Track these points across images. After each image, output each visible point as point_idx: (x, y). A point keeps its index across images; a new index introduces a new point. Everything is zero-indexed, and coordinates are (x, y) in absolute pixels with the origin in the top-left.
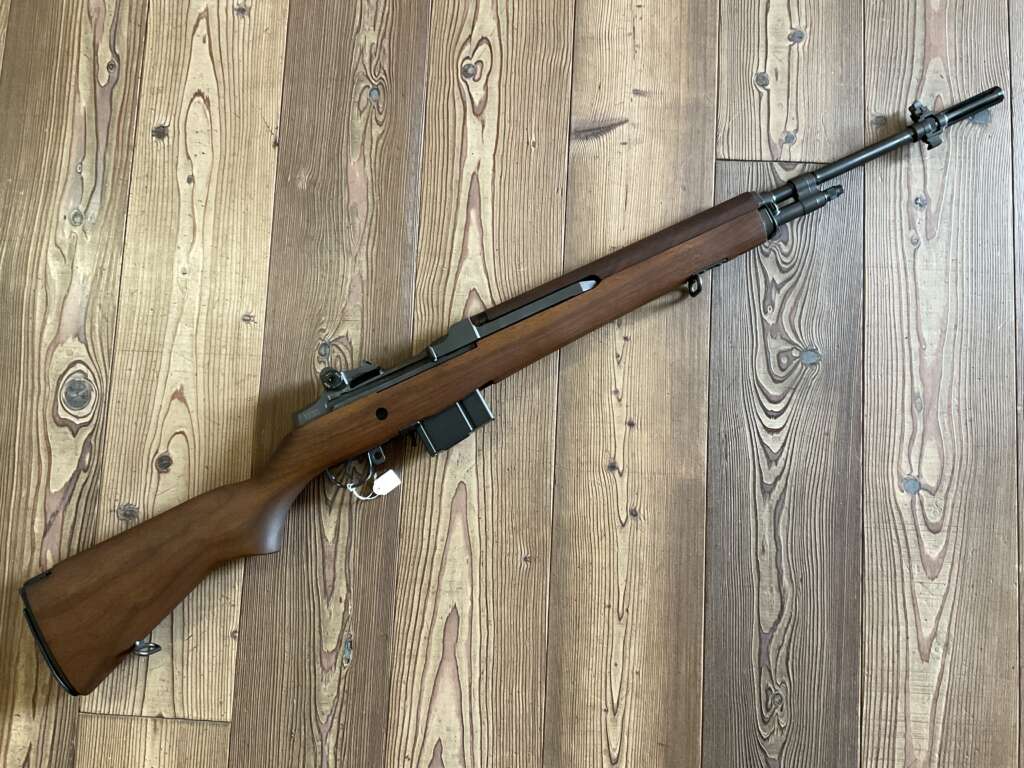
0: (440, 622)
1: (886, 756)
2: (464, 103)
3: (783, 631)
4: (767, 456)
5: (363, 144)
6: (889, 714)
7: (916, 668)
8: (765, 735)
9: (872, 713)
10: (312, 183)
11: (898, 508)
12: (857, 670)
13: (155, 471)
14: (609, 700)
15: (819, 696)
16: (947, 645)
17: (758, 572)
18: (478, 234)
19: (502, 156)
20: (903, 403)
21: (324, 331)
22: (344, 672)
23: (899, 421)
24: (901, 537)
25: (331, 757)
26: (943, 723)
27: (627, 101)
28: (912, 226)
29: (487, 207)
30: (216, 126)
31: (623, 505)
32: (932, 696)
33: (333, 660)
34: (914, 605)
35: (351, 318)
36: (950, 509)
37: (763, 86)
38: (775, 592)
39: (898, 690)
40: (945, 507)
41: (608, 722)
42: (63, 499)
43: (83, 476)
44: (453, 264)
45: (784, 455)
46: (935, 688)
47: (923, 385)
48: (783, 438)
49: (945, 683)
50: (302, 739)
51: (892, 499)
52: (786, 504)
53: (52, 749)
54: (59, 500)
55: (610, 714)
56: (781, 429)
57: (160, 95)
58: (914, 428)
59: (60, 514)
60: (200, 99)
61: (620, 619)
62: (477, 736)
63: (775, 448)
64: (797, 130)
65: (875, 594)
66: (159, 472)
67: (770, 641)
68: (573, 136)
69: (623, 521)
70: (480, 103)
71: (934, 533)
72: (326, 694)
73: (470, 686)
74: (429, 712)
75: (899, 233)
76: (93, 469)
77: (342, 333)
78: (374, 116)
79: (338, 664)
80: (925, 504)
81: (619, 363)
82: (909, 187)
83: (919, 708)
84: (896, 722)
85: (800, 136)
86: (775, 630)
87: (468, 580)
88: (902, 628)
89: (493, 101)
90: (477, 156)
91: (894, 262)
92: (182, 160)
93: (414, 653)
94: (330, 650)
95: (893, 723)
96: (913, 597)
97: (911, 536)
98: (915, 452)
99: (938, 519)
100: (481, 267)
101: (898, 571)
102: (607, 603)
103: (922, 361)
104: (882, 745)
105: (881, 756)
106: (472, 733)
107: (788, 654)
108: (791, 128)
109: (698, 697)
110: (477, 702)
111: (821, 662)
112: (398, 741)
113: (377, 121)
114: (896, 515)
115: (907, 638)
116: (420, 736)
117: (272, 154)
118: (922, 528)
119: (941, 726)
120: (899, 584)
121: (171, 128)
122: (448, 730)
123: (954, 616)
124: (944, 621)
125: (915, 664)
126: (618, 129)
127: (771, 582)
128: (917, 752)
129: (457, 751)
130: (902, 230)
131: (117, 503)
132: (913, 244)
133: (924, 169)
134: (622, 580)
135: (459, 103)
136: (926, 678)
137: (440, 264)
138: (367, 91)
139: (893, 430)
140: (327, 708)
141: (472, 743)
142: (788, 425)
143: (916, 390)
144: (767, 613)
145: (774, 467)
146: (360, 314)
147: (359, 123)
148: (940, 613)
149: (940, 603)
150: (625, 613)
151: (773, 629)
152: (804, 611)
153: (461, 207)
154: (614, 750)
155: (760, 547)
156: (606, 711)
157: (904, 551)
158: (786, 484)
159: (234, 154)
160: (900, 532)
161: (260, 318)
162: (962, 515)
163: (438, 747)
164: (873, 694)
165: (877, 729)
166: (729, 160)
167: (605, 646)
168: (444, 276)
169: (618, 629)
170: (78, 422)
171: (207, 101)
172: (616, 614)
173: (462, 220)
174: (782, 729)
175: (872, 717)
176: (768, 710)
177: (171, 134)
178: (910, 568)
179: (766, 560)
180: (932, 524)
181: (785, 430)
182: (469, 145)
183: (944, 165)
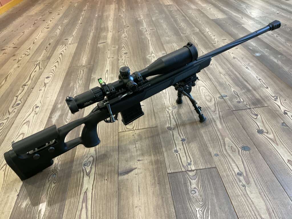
5: (48, 190)
18: (85, 211)
27: (136, 163)
28: (240, 181)
29: (89, 202)
37: (177, 152)
68: (119, 175)
70: (89, 172)
78: (53, 182)
82: (233, 170)
85: (192, 163)
89: (93, 171)
91: (239, 194)
108: (189, 161)
117: (16, 198)
130: (237, 183)
132: (244, 187)
133: (236, 165)
135: (82, 173)
138: (52, 175)
147: (47, 185)
153: (80, 203)
166: (171, 173)
182: (84, 184)
183: (242, 163)
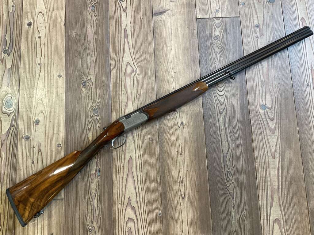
0: (126, 161)
1: (265, 188)
2: (120, 8)
3: (230, 154)
4: (220, 103)
5: (91, 22)
6: (265, 176)
7: (271, 161)
8: (228, 185)
9: (260, 176)
10: (76, 35)
11: (260, 114)
12: (254, 163)
13: (35, 124)
14: (180, 179)
15: (243, 172)
16: (280, 153)
17: (221, 137)
18: (128, 45)
19: (133, 22)
20: (258, 84)
21: (83, 78)
22: (98, 179)
23: (258, 90)
24: (262, 123)
25: (96, 206)
26: (281, 177)
27: (169, 4)
28: (256, 33)
29: (130, 38)
30: (46, 21)
31: (179, 121)
32: (277, 169)
33: (94, 176)
34: (269, 142)
35: (91, 74)
36: (276, 113)
38: (226, 142)
39: (266, 169)
40: (274, 113)
41: (181, 186)
42: (6, 136)
43: (12, 128)
44: (121, 55)
45: (225, 102)
46: (277, 166)
47: (264, 78)
48: (224, 97)
49: (280, 164)
50: (87, 201)
51: (258, 112)
52: (227, 116)
53: (8, 213)
54: (5, 136)
55: (181, 184)
56: (224, 95)
57: (28, 14)
58: (263, 91)
59: (6, 140)
60: (40, 14)
61: (181, 155)
62: (141, 194)
63: (222, 100)
64: (219, 8)
65: (256, 140)
66: (36, 125)
67: (226, 157)
68: (153, 15)
69: (179, 126)
70: (125, 8)
71: (272, 121)
72: (93, 187)
73: (137, 179)
74: (125, 189)
75: (252, 35)
76: (15, 126)
77: (89, 78)
78: (93, 14)
79: (96, 177)
80: (268, 112)
81: (174, 80)
82: (253, 22)
83: (273, 173)
84: (267, 178)
85: (220, 10)
86: (228, 153)
87: (134, 148)
88: (266, 149)
89: (129, 7)
90: (125, 23)
91: (252, 43)
92: (37, 32)
93: (119, 171)
94: (93, 173)
95: (266, 178)
96: (268, 140)
97: (265, 122)
98: (264, 97)
99: (273, 117)
100: (130, 55)
101: (262, 133)
102: (177, 151)
103: (263, 71)
104: (264, 185)
105: (264, 188)
106: (139, 194)
107: (232, 160)
108: (217, 8)
109: (206, 176)
110: (140, 184)
111: (243, 162)
112: (117, 199)
113: (94, 15)
114: (260, 117)
115: (268, 152)
116: (123, 197)
117: (64, 27)
118: (268, 119)
119: (280, 178)
120: (263, 137)
121: (32, 23)
122: (132, 193)
123: (281, 145)
124: (278, 146)
125: (271, 160)
126: (167, 12)
127: (225, 140)
128: (274, 186)
129: (135, 200)
130: (253, 34)
131: (23, 135)
132: (257, 38)
133: (257, 17)
134: (180, 143)
135: (119, 9)
136: (274, 164)
137: (117, 55)
138: (91, 7)
139: (256, 92)
140: (94, 191)
141: (139, 197)
142: (225, 93)
143: (262, 80)
144: (225, 149)
145: (222, 106)
146: (94, 72)
147: (89, 17)
148: (277, 144)
149: (276, 141)
150: (182, 153)
151: (227, 153)
152: (236, 147)
153: (122, 38)
154: (183, 194)
155: (220, 130)
156: (179, 183)
157: (263, 127)
158: (227, 111)
159: (52, 29)
160: (262, 121)
161: (64, 76)
162: (280, 115)
163: (129, 199)
164: (259, 170)
165: (262, 180)
166: (200, 18)
167: (177, 163)
168: (119, 59)
169: (181, 158)
170: (9, 112)
171: (43, 14)
172: (180, 154)
173: (123, 42)
174: (233, 183)
175: (260, 177)
176: (228, 178)
177: (33, 25)
178: (266, 131)
179: (223, 133)
180: (271, 118)
181: (225, 95)
182: (123, 20)
183: (263, 15)
